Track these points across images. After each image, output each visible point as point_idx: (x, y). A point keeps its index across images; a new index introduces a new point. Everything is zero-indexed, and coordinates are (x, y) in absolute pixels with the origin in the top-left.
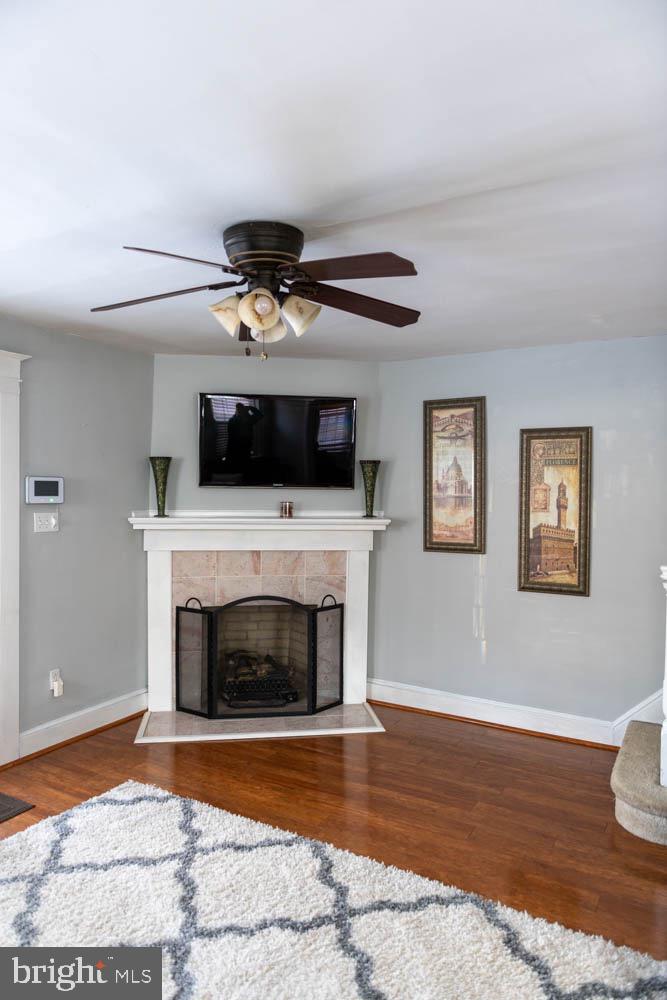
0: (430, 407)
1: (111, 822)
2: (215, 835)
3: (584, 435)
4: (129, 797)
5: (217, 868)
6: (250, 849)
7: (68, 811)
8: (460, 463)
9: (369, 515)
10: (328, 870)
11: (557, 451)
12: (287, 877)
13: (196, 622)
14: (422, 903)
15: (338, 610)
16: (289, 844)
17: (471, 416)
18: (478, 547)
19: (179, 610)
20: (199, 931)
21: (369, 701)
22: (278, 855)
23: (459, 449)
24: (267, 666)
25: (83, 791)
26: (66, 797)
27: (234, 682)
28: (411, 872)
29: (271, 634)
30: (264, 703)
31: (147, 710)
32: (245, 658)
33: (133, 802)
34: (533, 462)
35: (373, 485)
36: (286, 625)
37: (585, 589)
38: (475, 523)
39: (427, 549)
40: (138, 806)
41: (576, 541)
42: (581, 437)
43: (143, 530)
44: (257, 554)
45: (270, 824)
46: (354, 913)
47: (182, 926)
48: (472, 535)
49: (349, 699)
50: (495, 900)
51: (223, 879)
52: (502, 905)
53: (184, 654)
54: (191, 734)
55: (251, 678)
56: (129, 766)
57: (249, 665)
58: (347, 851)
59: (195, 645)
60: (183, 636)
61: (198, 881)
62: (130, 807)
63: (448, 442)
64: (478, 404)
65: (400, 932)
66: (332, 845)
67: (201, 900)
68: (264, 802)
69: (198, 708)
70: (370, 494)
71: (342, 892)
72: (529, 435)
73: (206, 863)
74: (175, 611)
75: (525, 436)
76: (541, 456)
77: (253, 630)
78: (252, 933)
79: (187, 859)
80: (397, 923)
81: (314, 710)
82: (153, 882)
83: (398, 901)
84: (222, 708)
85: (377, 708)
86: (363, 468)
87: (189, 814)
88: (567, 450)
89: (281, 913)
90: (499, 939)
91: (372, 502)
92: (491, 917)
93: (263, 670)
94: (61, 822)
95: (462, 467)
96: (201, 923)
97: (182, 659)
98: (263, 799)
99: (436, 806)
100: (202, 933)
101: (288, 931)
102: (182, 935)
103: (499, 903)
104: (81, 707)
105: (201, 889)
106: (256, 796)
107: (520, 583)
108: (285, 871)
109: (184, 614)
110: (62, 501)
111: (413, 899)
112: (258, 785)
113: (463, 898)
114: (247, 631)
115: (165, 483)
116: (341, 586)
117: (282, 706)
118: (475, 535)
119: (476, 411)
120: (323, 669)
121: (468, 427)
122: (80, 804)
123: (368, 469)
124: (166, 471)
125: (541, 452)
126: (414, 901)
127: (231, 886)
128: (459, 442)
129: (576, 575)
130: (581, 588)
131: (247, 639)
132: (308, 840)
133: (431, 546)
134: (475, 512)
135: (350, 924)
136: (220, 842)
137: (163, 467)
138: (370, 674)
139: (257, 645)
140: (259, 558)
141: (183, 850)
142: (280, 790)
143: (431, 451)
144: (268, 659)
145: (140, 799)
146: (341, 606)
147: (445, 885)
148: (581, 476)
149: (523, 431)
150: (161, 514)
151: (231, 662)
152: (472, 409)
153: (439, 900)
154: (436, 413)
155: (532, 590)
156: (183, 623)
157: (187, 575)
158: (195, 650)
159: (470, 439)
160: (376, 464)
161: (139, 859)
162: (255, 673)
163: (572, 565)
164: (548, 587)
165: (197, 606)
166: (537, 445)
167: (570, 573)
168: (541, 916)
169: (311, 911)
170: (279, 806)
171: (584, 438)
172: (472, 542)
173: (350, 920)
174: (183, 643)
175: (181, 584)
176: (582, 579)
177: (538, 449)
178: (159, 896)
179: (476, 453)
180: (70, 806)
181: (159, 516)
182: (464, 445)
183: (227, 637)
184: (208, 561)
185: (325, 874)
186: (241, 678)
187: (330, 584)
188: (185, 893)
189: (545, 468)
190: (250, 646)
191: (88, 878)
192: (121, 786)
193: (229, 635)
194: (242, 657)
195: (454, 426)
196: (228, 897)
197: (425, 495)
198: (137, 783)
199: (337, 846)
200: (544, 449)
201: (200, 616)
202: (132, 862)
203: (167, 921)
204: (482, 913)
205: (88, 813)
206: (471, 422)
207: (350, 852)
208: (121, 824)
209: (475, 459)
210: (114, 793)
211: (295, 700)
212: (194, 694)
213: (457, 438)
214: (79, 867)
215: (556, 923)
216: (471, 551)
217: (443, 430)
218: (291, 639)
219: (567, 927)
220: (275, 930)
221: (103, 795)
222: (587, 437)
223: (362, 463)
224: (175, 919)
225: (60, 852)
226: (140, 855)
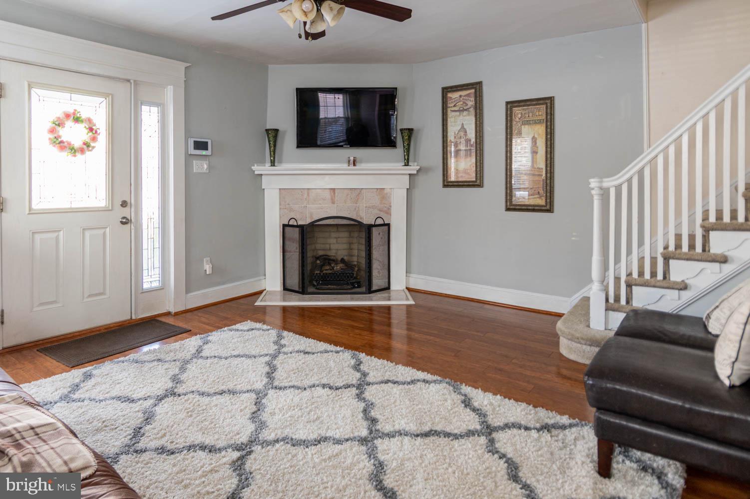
0: (446, 91)
1: (233, 339)
2: (293, 347)
3: (548, 102)
4: (245, 328)
5: (290, 361)
6: (313, 354)
7: (210, 334)
8: (465, 127)
9: (407, 164)
10: (359, 365)
11: (531, 115)
12: (333, 367)
13: (295, 234)
14: (413, 382)
15: (386, 227)
16: (337, 352)
17: (473, 96)
18: (477, 183)
19: (284, 226)
20: (274, 387)
21: (407, 288)
22: (330, 357)
23: (465, 118)
24: (342, 265)
25: (220, 325)
26: (210, 328)
27: (320, 274)
28: (411, 368)
29: (345, 246)
30: (339, 287)
31: (265, 290)
32: (327, 260)
33: (248, 331)
34: (514, 123)
35: (409, 145)
36: (355, 240)
37: (550, 208)
38: (476, 167)
39: (445, 186)
40: (250, 333)
41: (544, 175)
42: (547, 104)
43: (262, 175)
44: (333, 190)
45: (328, 343)
46: (369, 384)
47: (265, 384)
48: (474, 175)
49: (394, 286)
50: (461, 383)
51: (294, 366)
52: (466, 385)
53: (288, 255)
54: (290, 301)
55: (331, 272)
56: (249, 315)
57: (330, 264)
58: (373, 357)
59: (294, 248)
60: (287, 243)
61: (278, 366)
62: (246, 333)
63: (458, 113)
64: (477, 87)
65: (396, 393)
66: (364, 354)
67: (277, 375)
68: (328, 335)
69: (297, 289)
70: (407, 150)
71: (365, 375)
72: (511, 105)
73: (285, 359)
74: (282, 227)
75: (509, 106)
76: (520, 119)
77: (334, 243)
78: (305, 389)
79: (274, 357)
80: (395, 390)
81: (370, 291)
82: (252, 365)
83: (398, 380)
84: (311, 289)
85: (413, 293)
86: (402, 133)
87: (280, 337)
88: (537, 114)
89: (325, 381)
90: (458, 400)
91: (408, 156)
92: (457, 390)
93: (338, 267)
94: (204, 338)
95: (467, 130)
96: (276, 383)
97: (287, 257)
98: (328, 333)
99: (438, 340)
100: (276, 388)
101: (327, 389)
102: (264, 388)
103: (464, 384)
104: (224, 283)
105: (280, 369)
106: (323, 331)
107: (506, 206)
108: (332, 364)
109: (287, 229)
110: (210, 154)
111: (409, 380)
112: (326, 326)
113: (441, 381)
114: (330, 244)
115: (275, 146)
116: (388, 212)
117: (350, 289)
118: (476, 175)
119: (476, 92)
120: (376, 266)
121: (471, 103)
122: (217, 330)
123: (406, 134)
124: (276, 137)
125: (520, 116)
126: (409, 381)
127: (298, 369)
128: (465, 113)
129: (544, 199)
130: (548, 207)
131: (330, 249)
132: (350, 351)
133: (447, 184)
134: (476, 159)
135: (365, 389)
136: (296, 350)
137: (273, 135)
138: (408, 271)
139: (336, 253)
140: (335, 193)
141: (272, 352)
142: (339, 329)
143: (447, 120)
144: (343, 261)
145: (253, 329)
146: (388, 225)
147: (431, 374)
148: (546, 130)
149: (507, 103)
150: (273, 164)
151: (318, 262)
152: (473, 91)
153: (425, 381)
154: (450, 95)
155: (515, 210)
156: (287, 235)
157: (288, 204)
158: (295, 252)
159: (472, 110)
160: (411, 130)
161: (247, 355)
162: (333, 268)
163: (542, 192)
164: (525, 208)
165: (295, 224)
166: (517, 111)
167: (540, 197)
168: (489, 391)
169: (343, 382)
170: (336, 336)
171: (549, 104)
172: (474, 180)
173: (366, 387)
174: (287, 248)
175: (285, 210)
176: (548, 201)
177: (518, 114)
178: (254, 371)
179: (476, 119)
180: (211, 331)
181: (271, 166)
182: (469, 115)
183: (317, 248)
184: (302, 195)
185: (357, 367)
186: (325, 272)
187: (380, 210)
188: (270, 371)
189: (523, 127)
190: (332, 253)
191: (216, 362)
192: (242, 323)
193: (318, 246)
194: (325, 259)
195: (461, 103)
196: (294, 373)
197: (443, 150)
198: (252, 322)
199: (367, 354)
200: (522, 114)
201: (297, 230)
202: (242, 357)
203: (257, 382)
204: (451, 388)
205: (221, 335)
206: (473, 99)
207: (375, 357)
208: (239, 340)
209: (476, 124)
210: (238, 326)
211: (359, 287)
212: (294, 281)
213: (464, 110)
214: (211, 357)
215: (499, 395)
216: (474, 186)
217: (454, 106)
218: (358, 250)
219: (505, 397)
220: (319, 389)
221: (231, 327)
222: (551, 104)
223: (401, 130)
224: (261, 381)
225: (202, 350)
226: (247, 353)
